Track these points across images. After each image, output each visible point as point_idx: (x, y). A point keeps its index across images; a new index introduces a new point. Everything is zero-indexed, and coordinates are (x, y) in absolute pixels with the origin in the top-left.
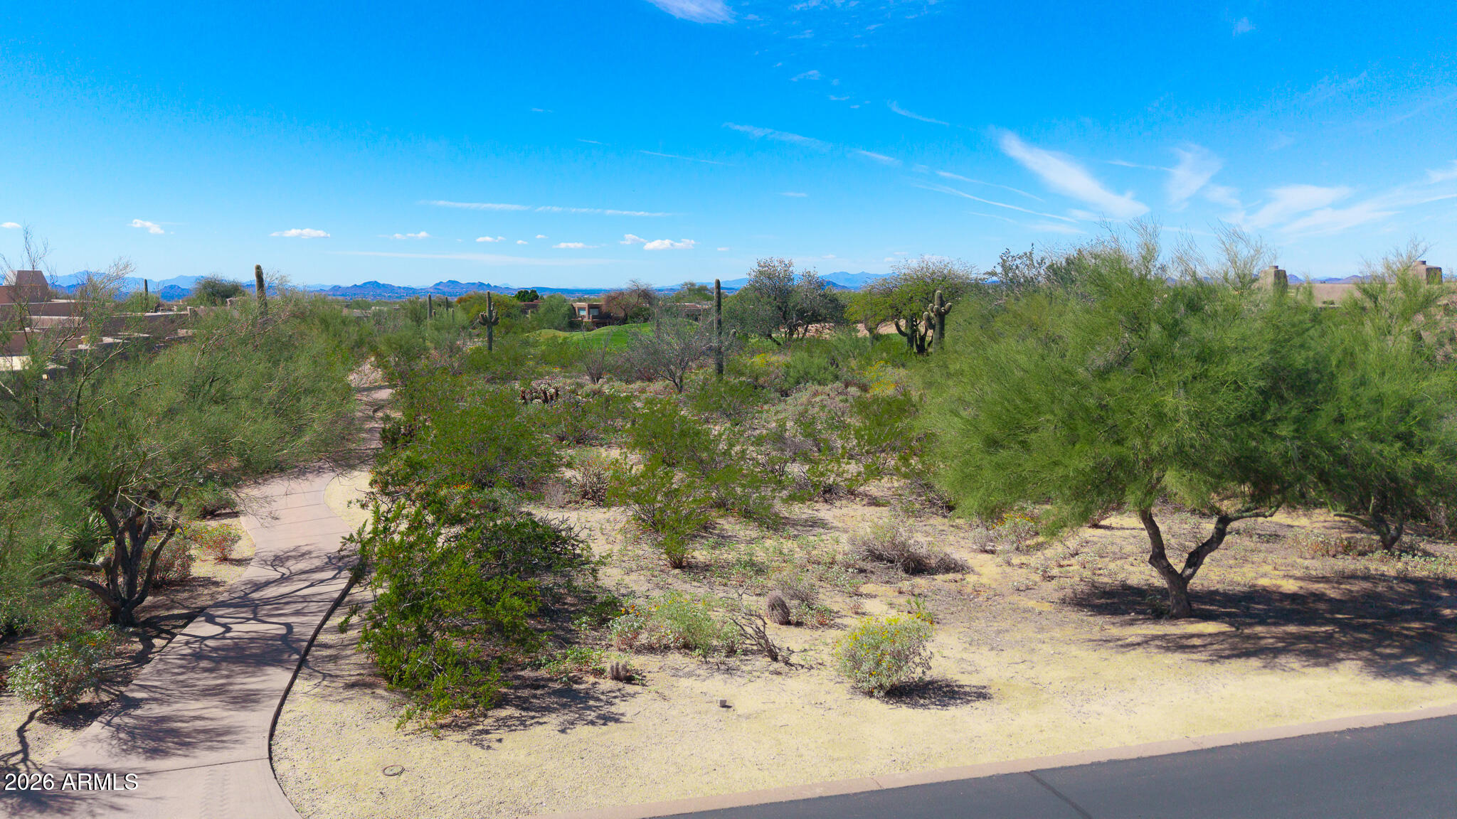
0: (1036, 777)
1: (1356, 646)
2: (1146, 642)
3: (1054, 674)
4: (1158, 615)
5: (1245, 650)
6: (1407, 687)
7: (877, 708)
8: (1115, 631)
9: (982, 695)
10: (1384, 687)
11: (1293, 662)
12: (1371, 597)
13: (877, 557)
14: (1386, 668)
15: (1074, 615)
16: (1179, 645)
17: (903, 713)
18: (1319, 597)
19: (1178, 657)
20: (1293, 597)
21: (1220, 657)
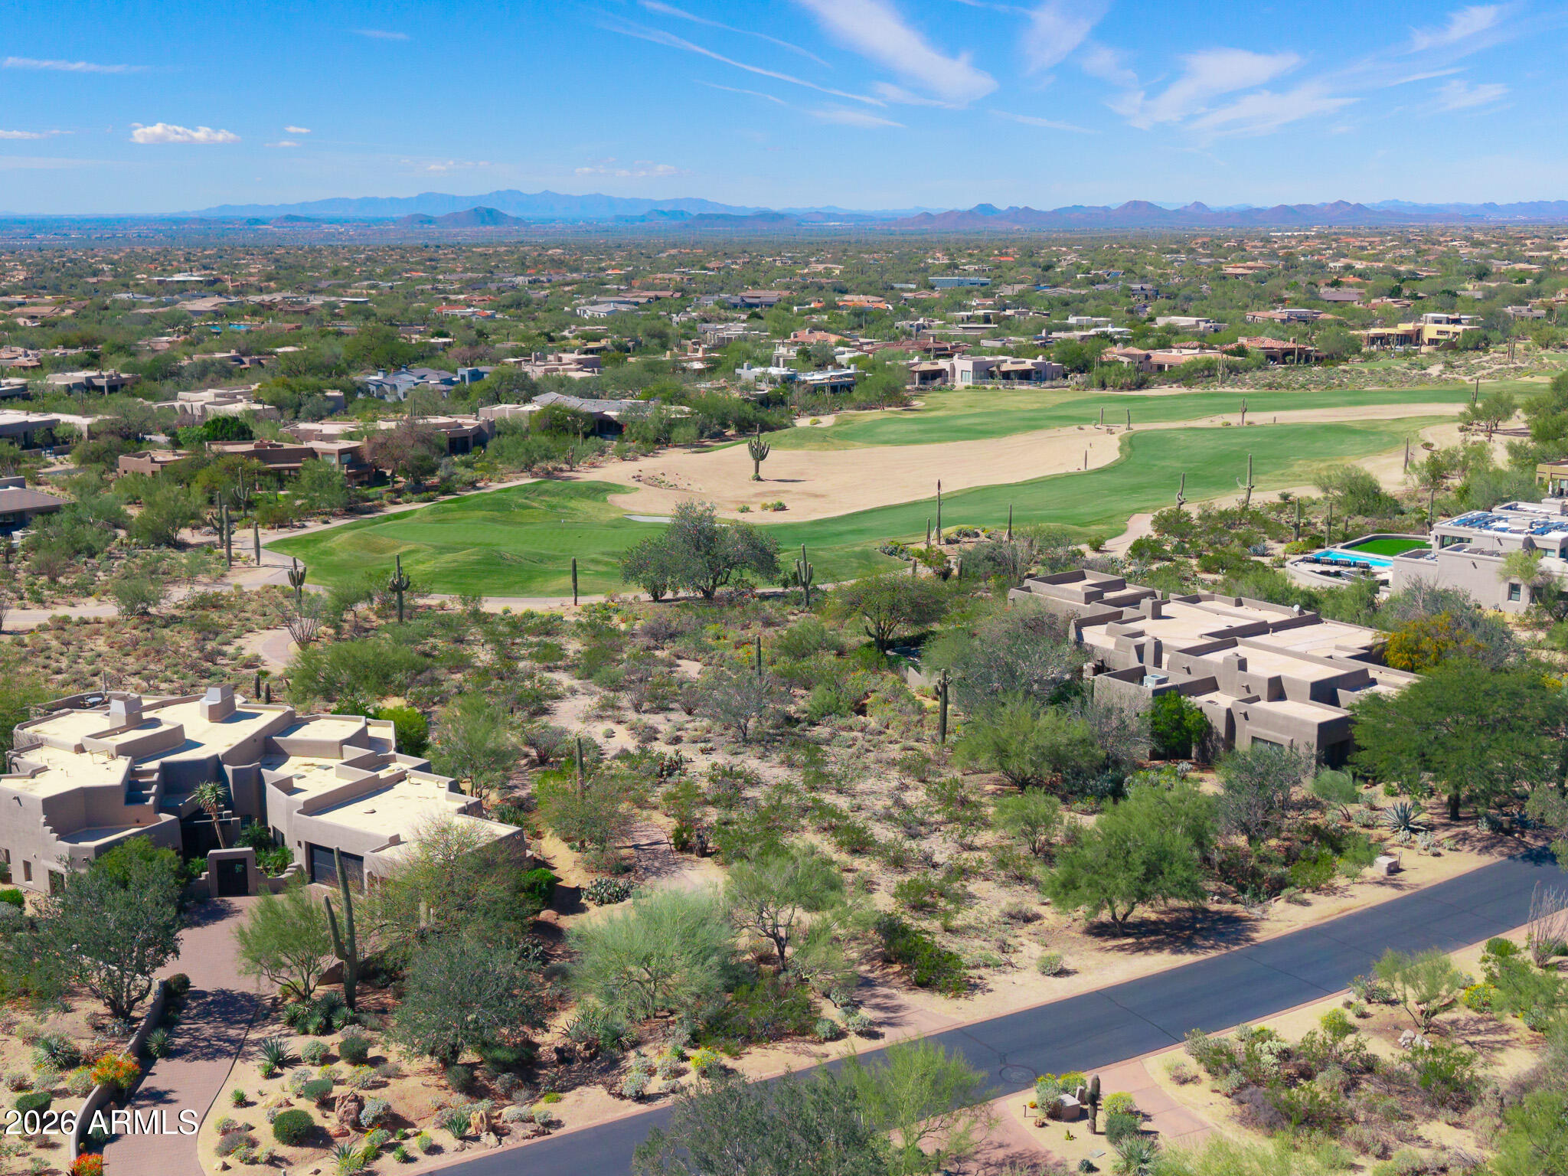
0: (1097, 992)
1: (1170, 943)
2: (1113, 948)
3: (1091, 963)
4: (1114, 936)
5: (1140, 948)
6: (1180, 956)
7: (1051, 979)
8: (1103, 944)
9: (1075, 972)
10: (1174, 957)
11: (1152, 952)
12: (1178, 919)
13: (1012, 917)
14: (1177, 951)
15: (1090, 938)
16: (1121, 948)
17: (1058, 980)
18: (1162, 922)
19: (1122, 954)
20: (1154, 923)
21: (1134, 952)
